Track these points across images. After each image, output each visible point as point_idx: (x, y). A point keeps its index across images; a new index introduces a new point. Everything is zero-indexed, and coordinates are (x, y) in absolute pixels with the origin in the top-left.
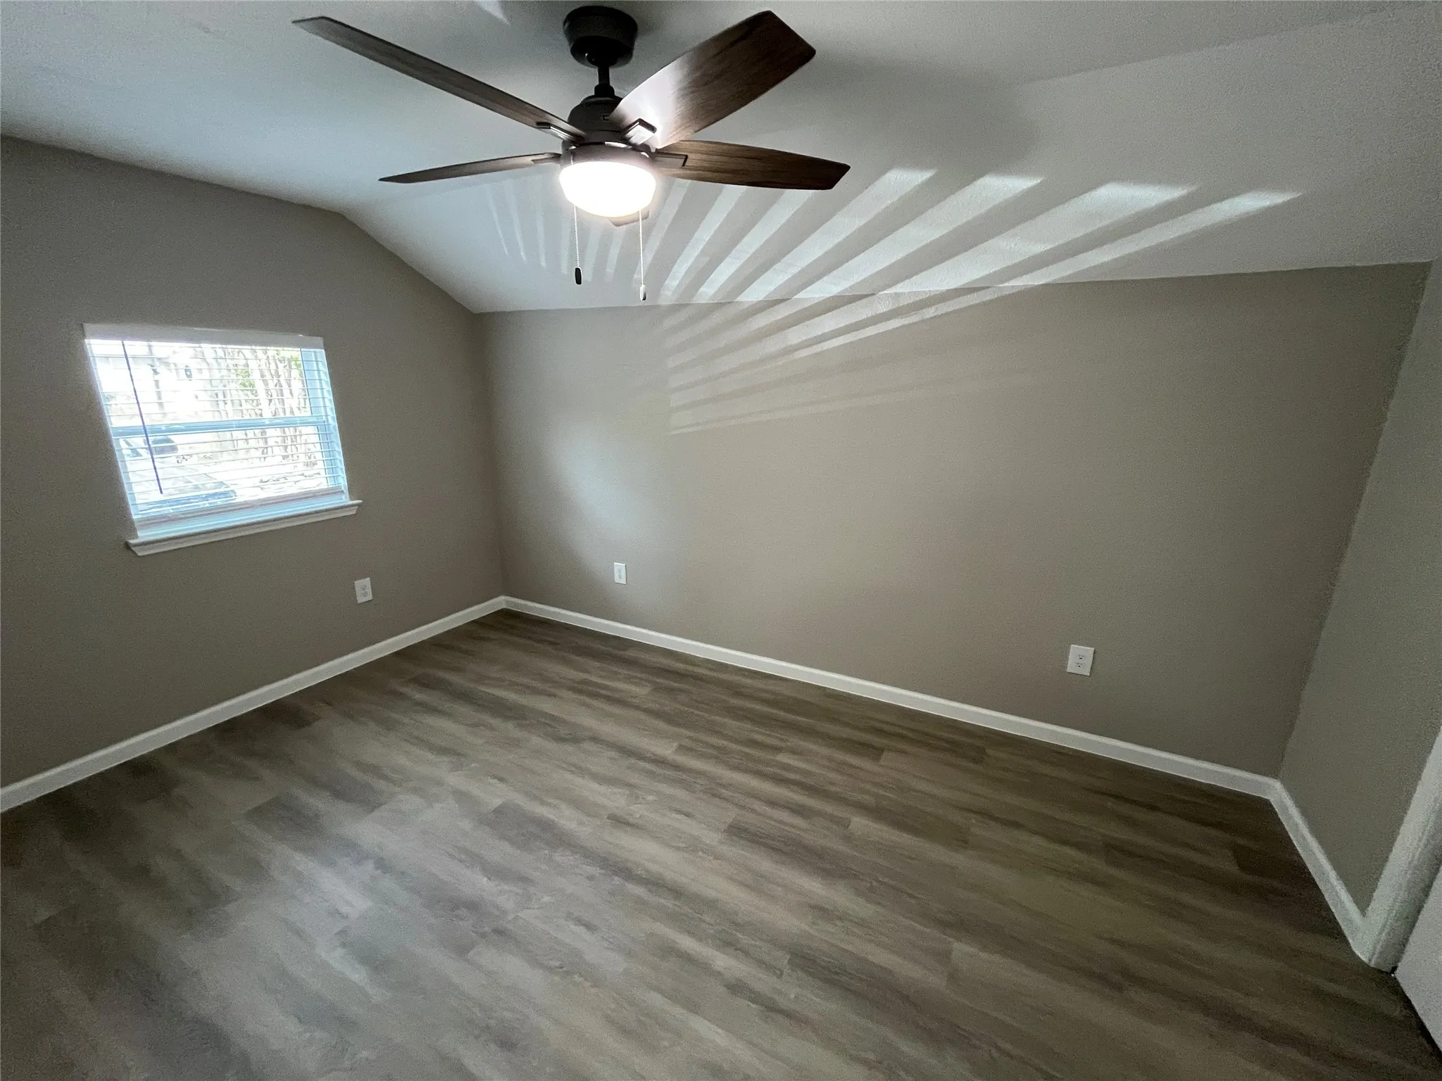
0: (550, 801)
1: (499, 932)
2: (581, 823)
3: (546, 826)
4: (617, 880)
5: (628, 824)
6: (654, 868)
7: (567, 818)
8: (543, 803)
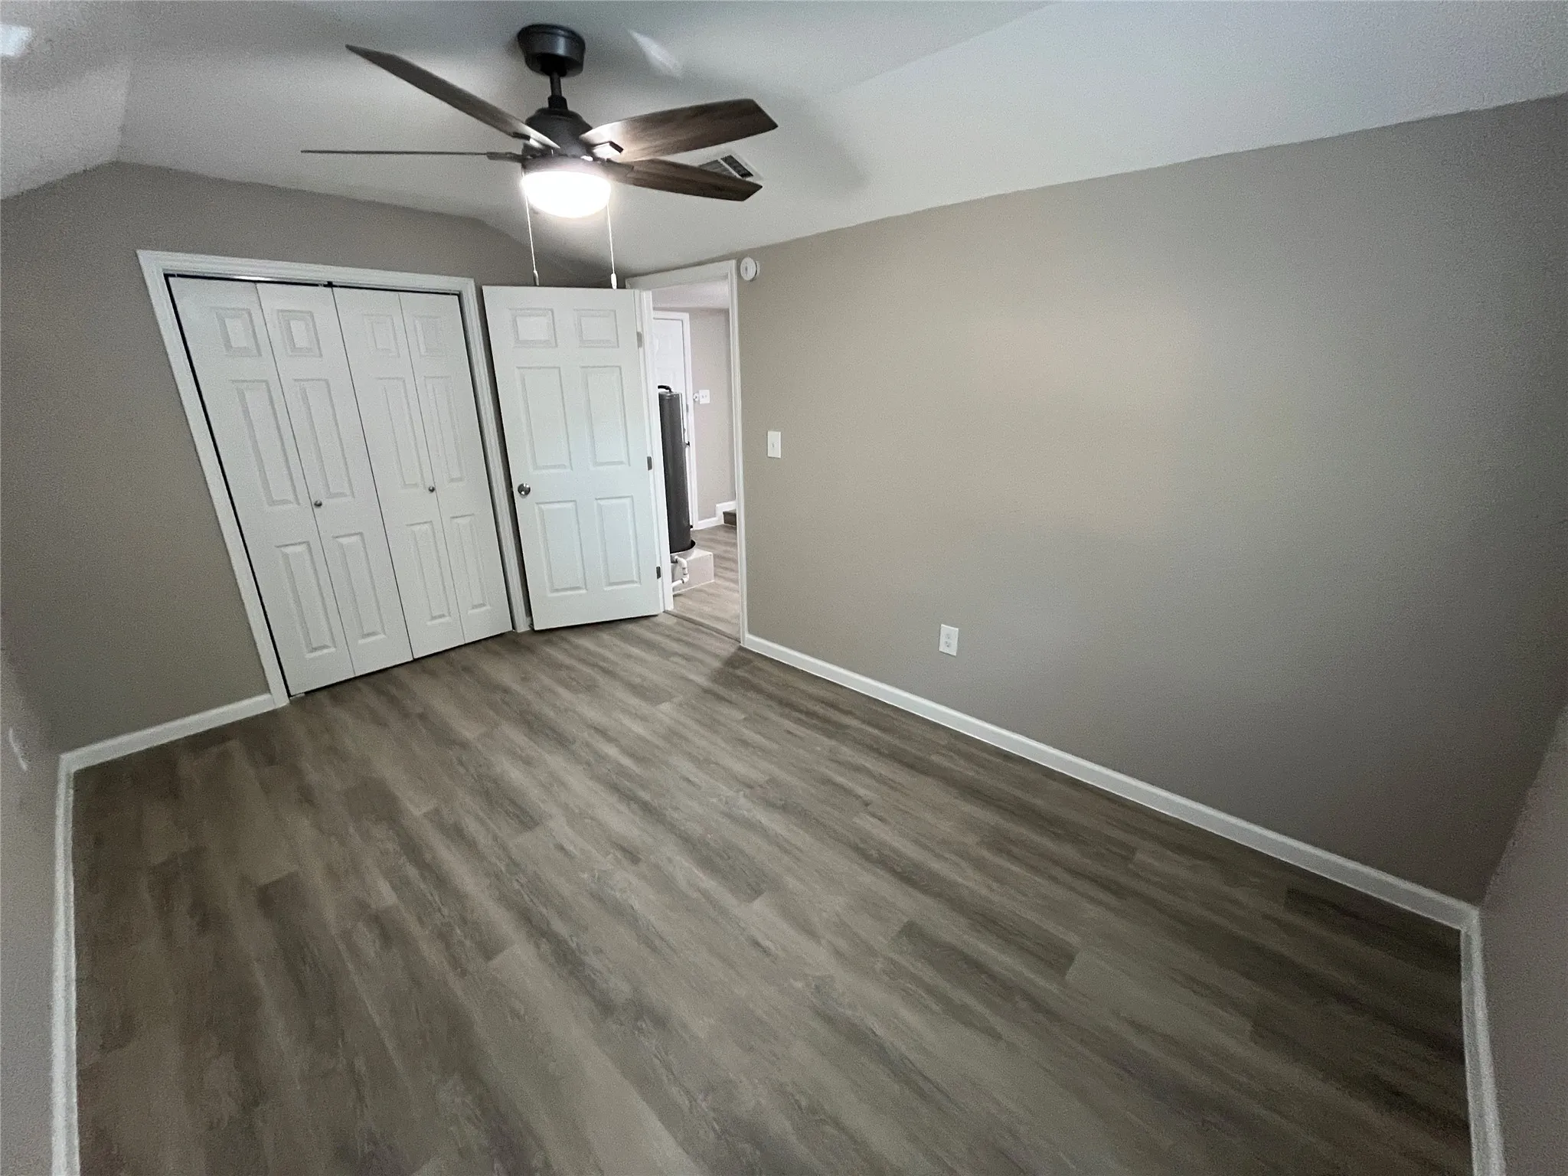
0: (696, 895)
1: (750, 787)
2: (670, 860)
3: (707, 863)
4: (655, 803)
5: (624, 850)
6: (623, 808)
7: (684, 869)
8: (705, 893)
